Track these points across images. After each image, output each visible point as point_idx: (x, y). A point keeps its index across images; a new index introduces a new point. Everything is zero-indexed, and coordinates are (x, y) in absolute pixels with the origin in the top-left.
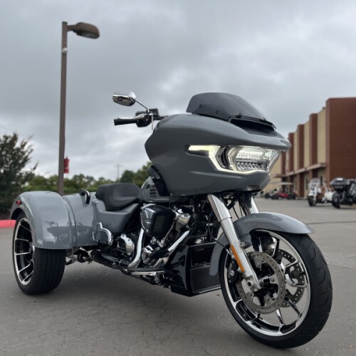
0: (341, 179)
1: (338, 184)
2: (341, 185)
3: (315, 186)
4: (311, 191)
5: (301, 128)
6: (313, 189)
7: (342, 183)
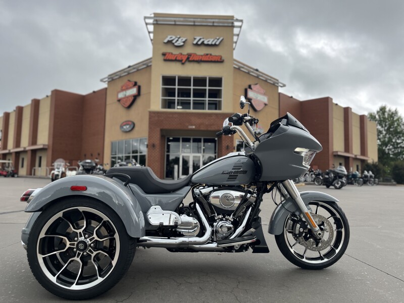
0: (89, 161)
1: (87, 164)
2: (88, 166)
3: (60, 165)
4: (56, 170)
5: (20, 110)
6: (58, 169)
7: (90, 165)
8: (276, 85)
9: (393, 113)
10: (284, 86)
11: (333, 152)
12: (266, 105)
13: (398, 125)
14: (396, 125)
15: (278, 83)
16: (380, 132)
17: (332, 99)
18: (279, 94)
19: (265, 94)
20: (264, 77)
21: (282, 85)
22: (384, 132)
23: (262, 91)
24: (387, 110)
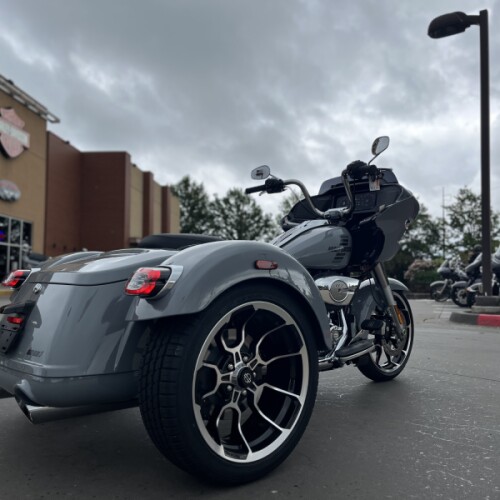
8: (43, 116)
9: (198, 189)
10: (57, 121)
11: (130, 239)
12: (25, 148)
13: (204, 206)
14: (200, 206)
15: (46, 114)
16: (182, 214)
17: (129, 156)
18: (48, 134)
19: (25, 129)
20: (24, 99)
21: (53, 119)
22: (186, 214)
23: (21, 123)
24: (191, 182)
